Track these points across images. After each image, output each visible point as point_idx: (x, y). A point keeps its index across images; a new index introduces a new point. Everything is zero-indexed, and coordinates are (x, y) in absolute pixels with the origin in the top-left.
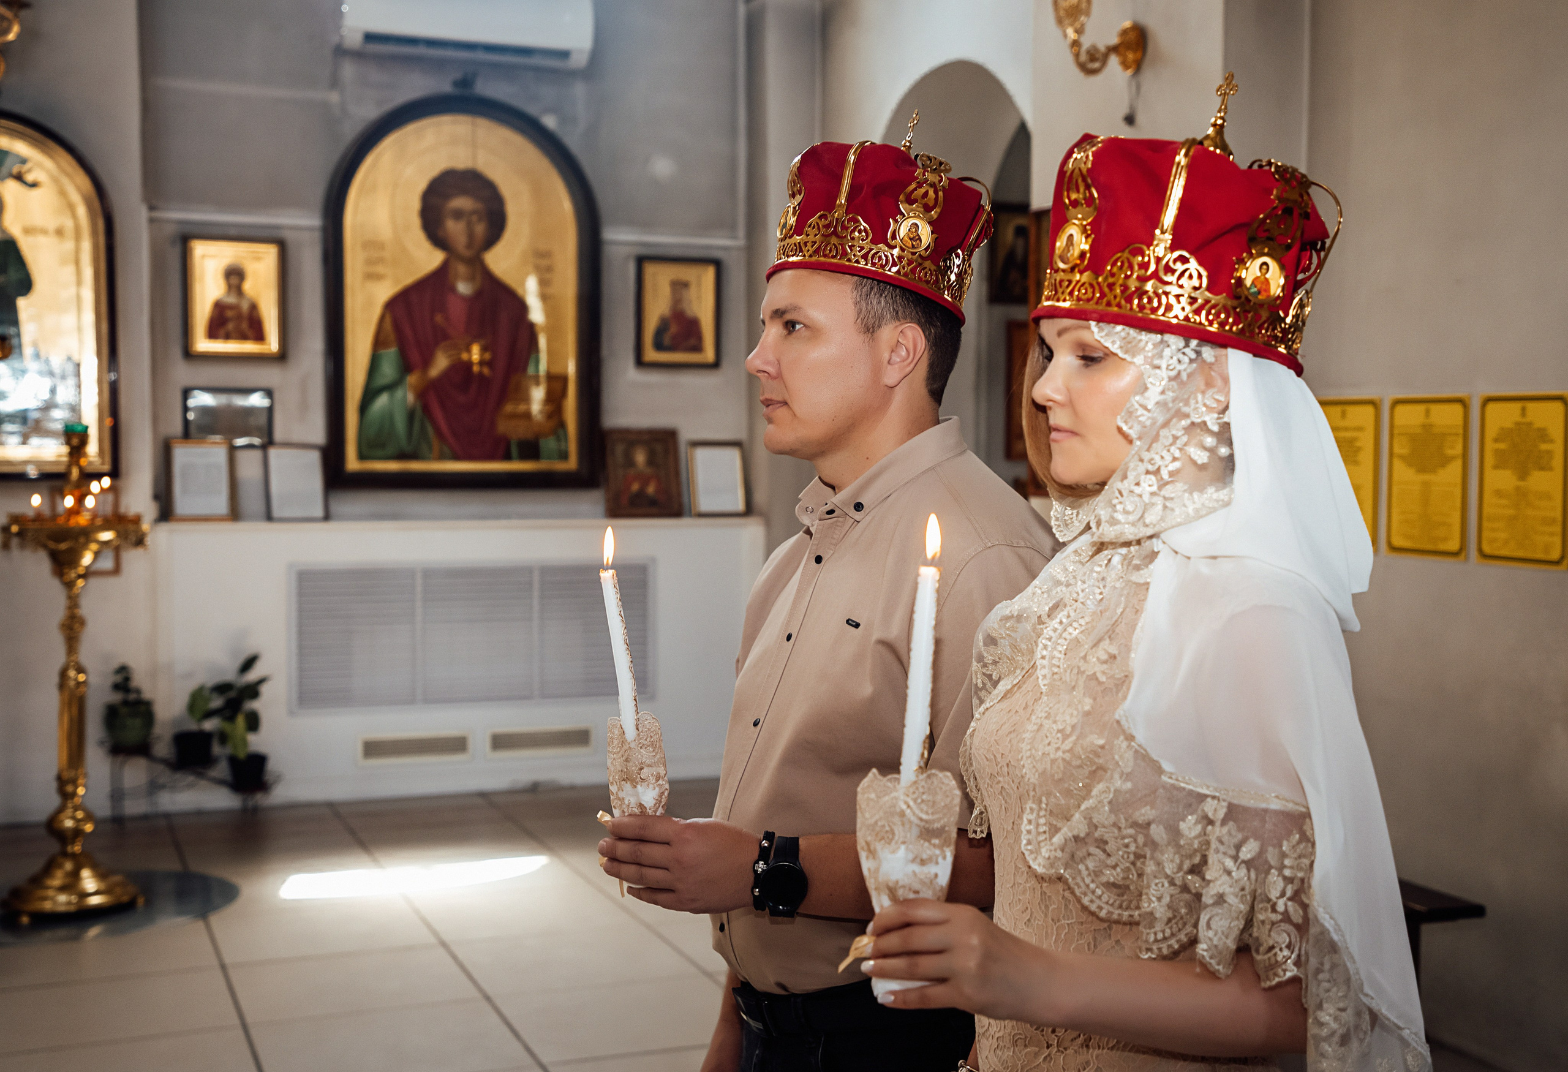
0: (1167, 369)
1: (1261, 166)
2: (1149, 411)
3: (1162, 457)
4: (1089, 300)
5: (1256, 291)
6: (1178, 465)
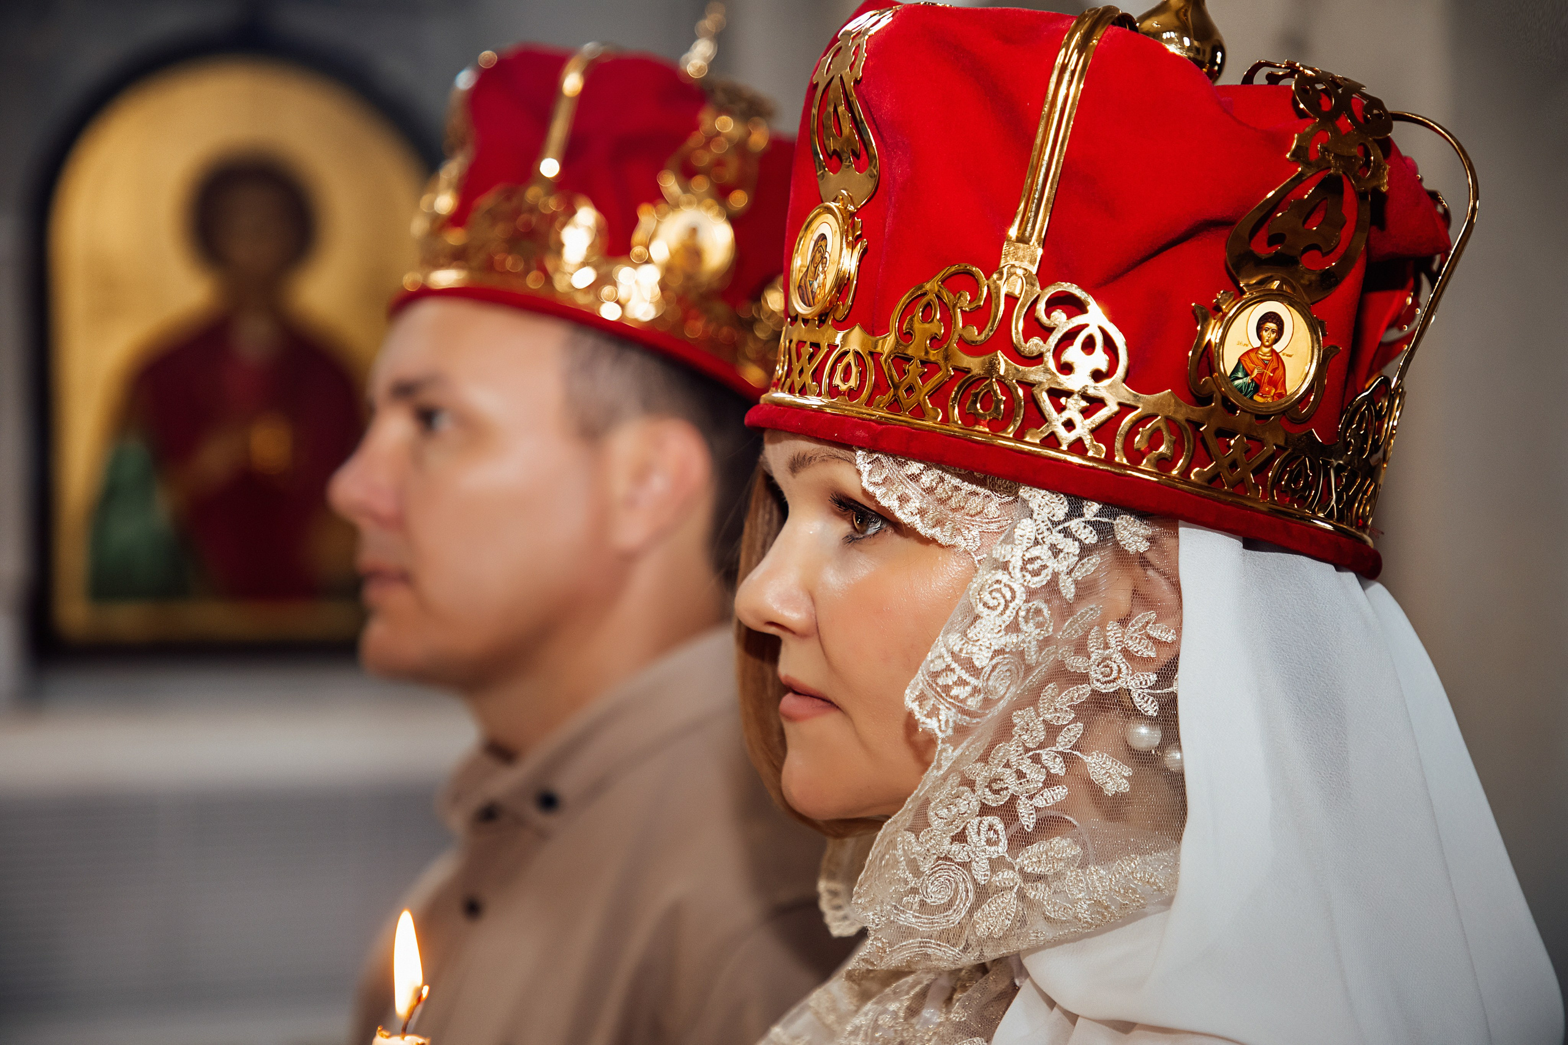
0: (1023, 569)
1: (1273, 79)
2: (976, 672)
3: (1021, 775)
5: (1249, 384)
6: (1059, 796)
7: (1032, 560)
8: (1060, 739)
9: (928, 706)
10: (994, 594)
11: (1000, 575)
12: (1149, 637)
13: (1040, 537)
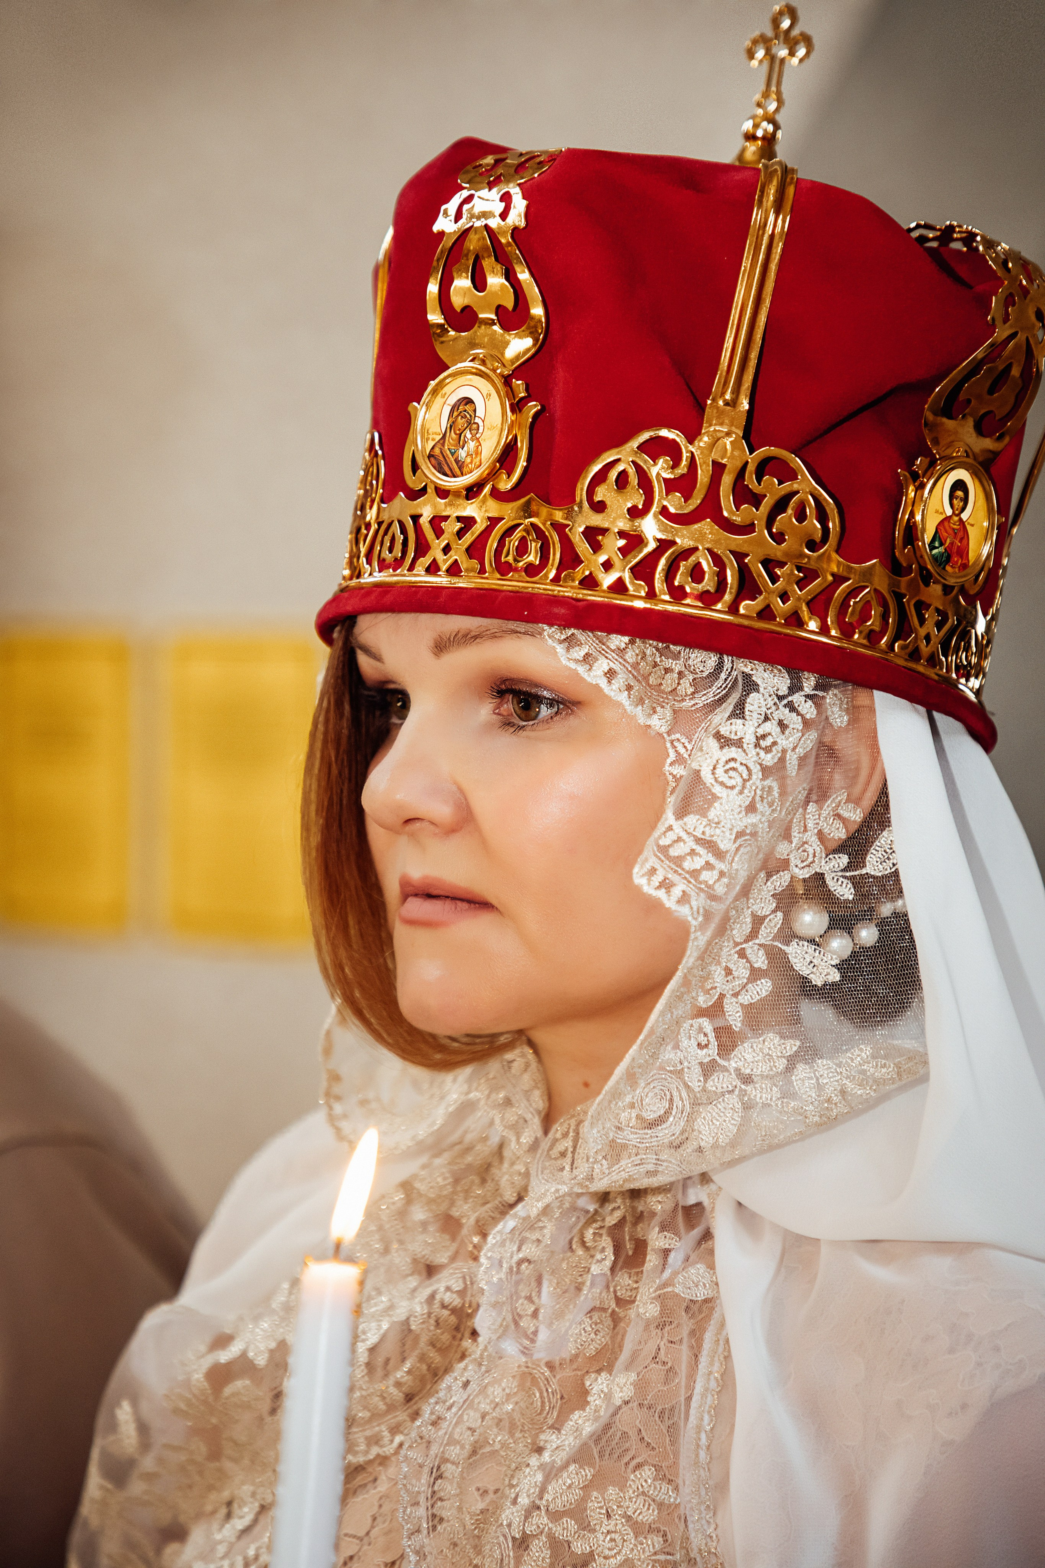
3: (728, 971)
6: (763, 991)
7: (764, 737)
8: (763, 931)
9: (677, 892)
10: (731, 773)
11: (733, 752)
12: (841, 816)
13: (769, 712)
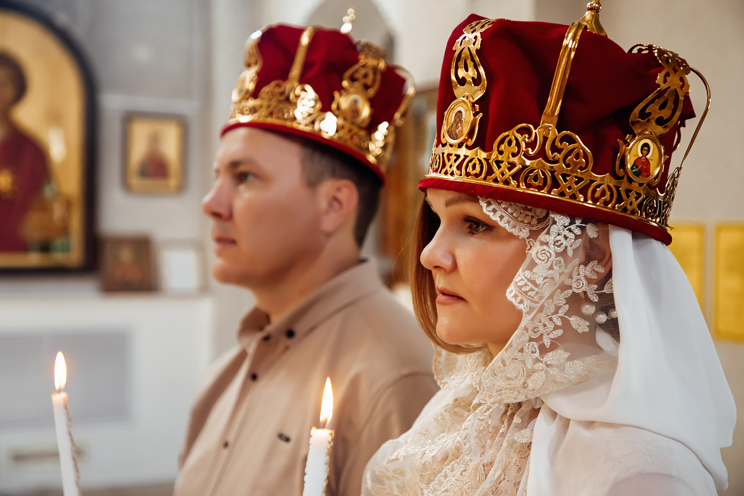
0: (554, 245)
1: (640, 50)
3: (545, 325)
4: (477, 176)
5: (638, 171)
6: (559, 333)
7: (557, 241)
8: (560, 311)
9: (519, 299)
10: (543, 255)
11: (545, 247)
12: (594, 271)
13: (560, 232)
